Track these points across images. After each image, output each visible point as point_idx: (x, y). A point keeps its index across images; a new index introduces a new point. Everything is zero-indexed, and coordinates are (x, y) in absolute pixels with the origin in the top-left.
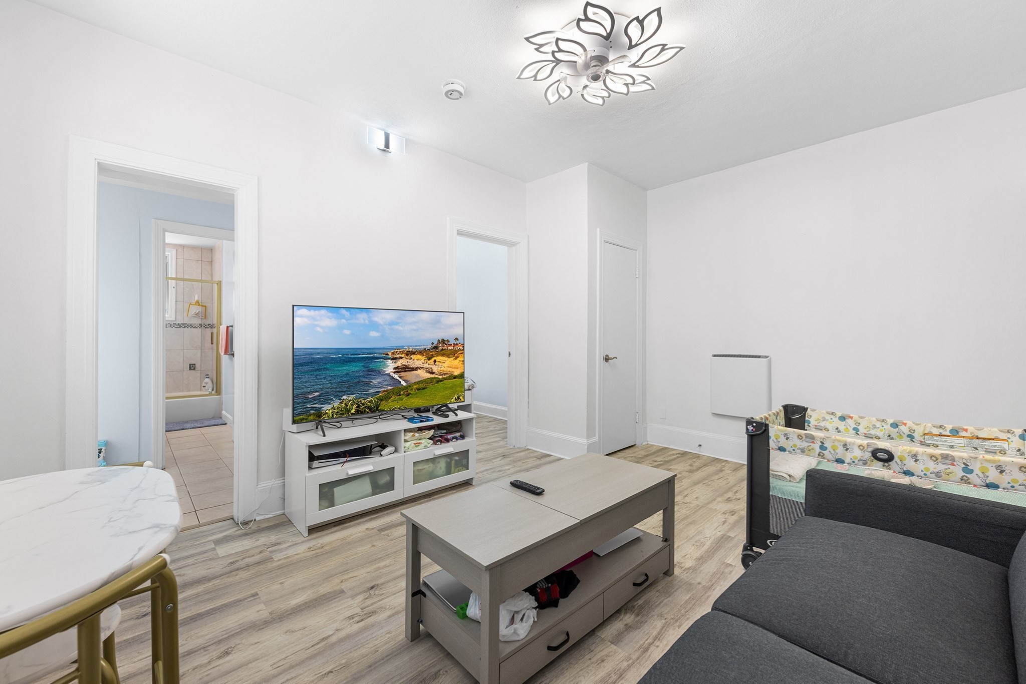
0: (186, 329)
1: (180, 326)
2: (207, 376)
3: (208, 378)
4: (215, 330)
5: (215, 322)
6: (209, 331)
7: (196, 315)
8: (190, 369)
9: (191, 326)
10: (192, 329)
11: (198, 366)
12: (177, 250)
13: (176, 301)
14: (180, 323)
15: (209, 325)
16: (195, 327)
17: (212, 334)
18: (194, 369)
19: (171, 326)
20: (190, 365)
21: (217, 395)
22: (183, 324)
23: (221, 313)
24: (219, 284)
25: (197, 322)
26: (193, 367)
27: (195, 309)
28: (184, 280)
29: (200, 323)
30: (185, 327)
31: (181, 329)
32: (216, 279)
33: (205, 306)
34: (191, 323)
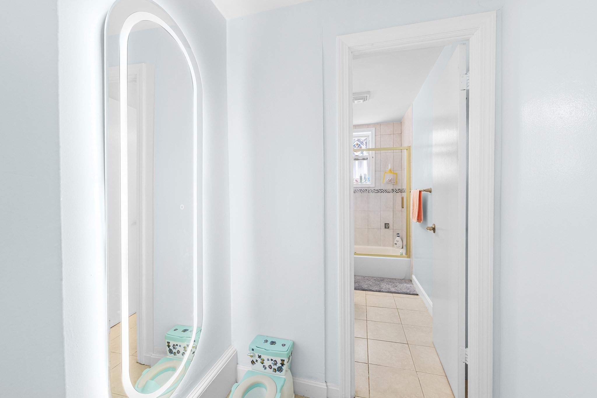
0: (382, 193)
1: (378, 191)
2: (398, 235)
3: (399, 236)
4: (404, 195)
5: (405, 187)
6: (399, 196)
7: (389, 181)
8: (385, 228)
9: (386, 191)
10: (387, 193)
11: (391, 226)
12: (375, 129)
13: (375, 171)
14: (378, 189)
15: (399, 189)
16: (389, 192)
17: (402, 198)
18: (388, 228)
19: (372, 192)
20: (385, 224)
21: (408, 257)
22: (380, 190)
23: (410, 177)
24: (409, 149)
25: (390, 187)
26: (387, 226)
27: (389, 176)
28: (380, 149)
29: (392, 189)
31: (379, 193)
32: (405, 144)
33: (396, 174)
34: (386, 188)
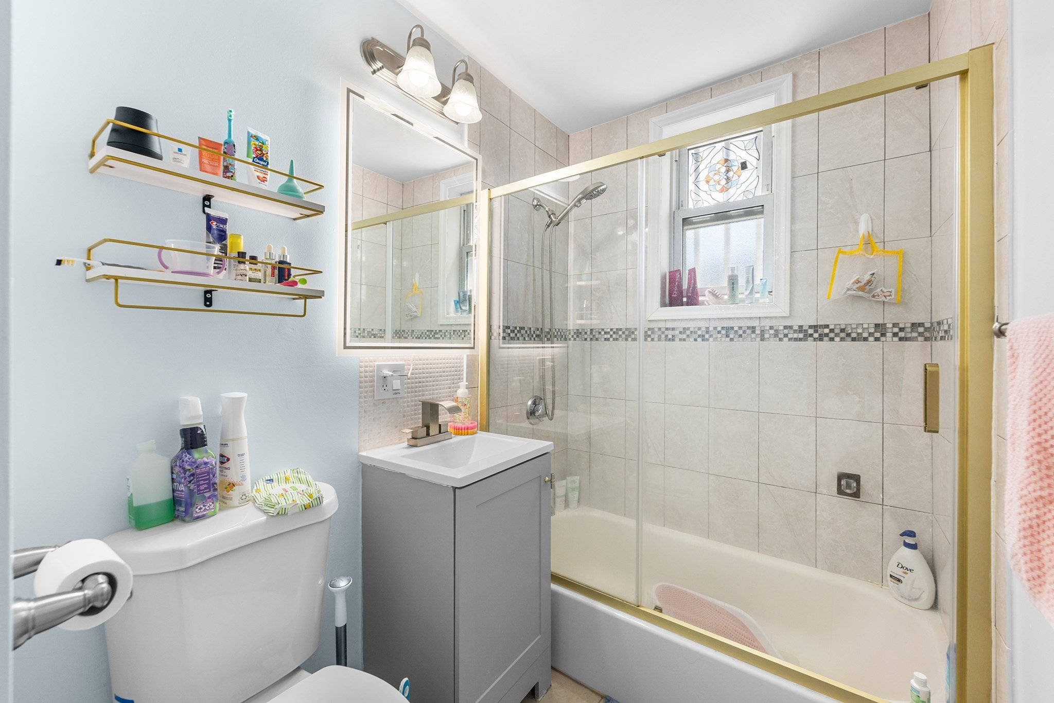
0: (826, 343)
1: (805, 334)
2: (909, 540)
3: (914, 546)
5: (948, 312)
6: (914, 352)
7: (862, 289)
8: (841, 491)
9: (846, 334)
10: (849, 344)
11: (869, 488)
12: (795, 76)
14: (806, 323)
15: (914, 326)
16: (859, 338)
17: (930, 379)
18: (857, 496)
19: (776, 335)
20: (841, 475)
22: (816, 327)
25: (864, 316)
26: (851, 486)
27: (861, 268)
29: (879, 322)
30: (821, 339)
31: (810, 343)
33: (903, 254)
34: (843, 322)
